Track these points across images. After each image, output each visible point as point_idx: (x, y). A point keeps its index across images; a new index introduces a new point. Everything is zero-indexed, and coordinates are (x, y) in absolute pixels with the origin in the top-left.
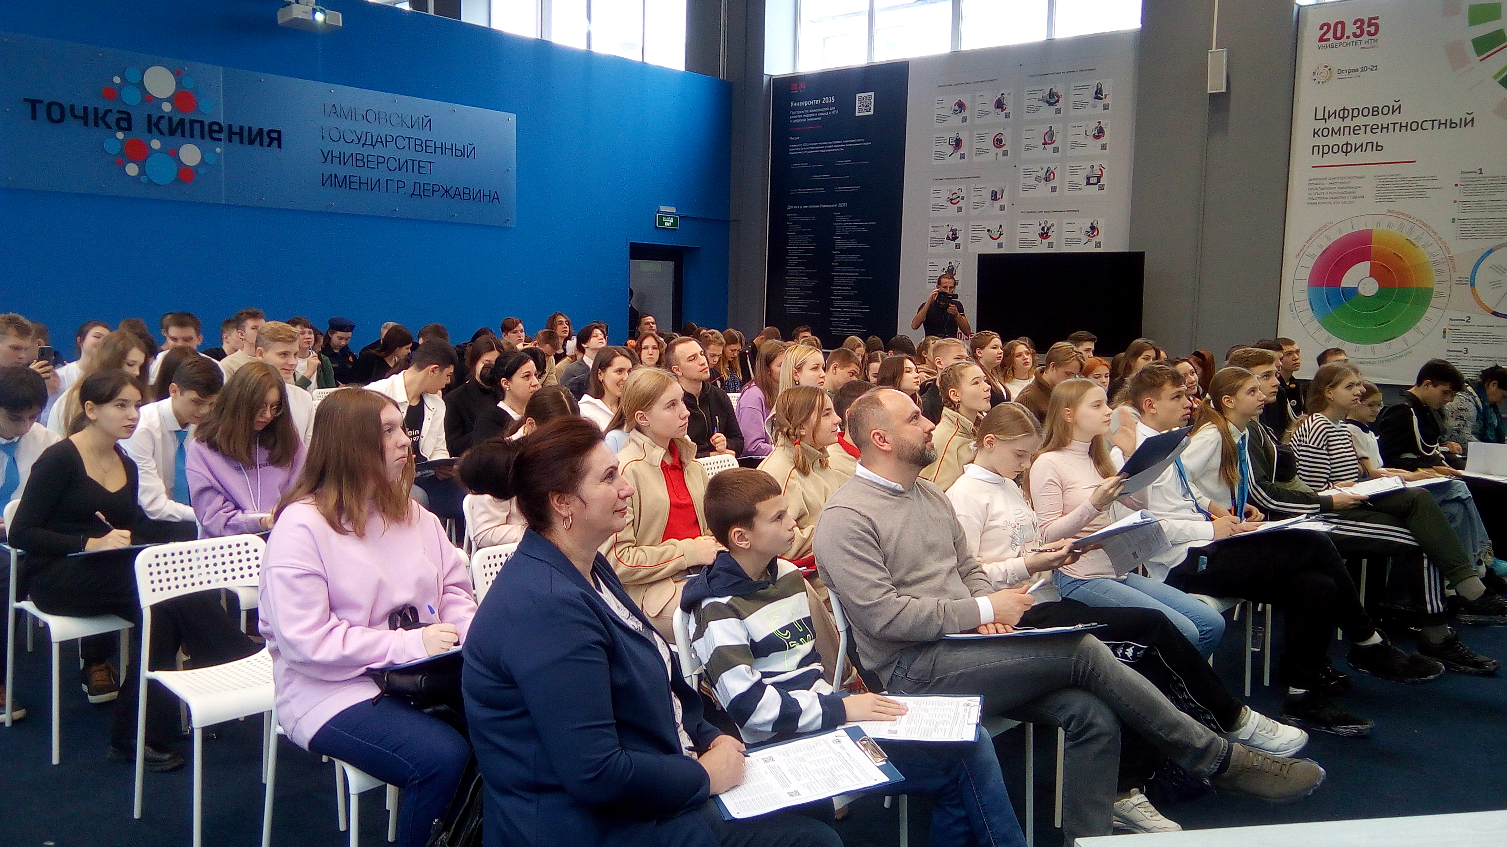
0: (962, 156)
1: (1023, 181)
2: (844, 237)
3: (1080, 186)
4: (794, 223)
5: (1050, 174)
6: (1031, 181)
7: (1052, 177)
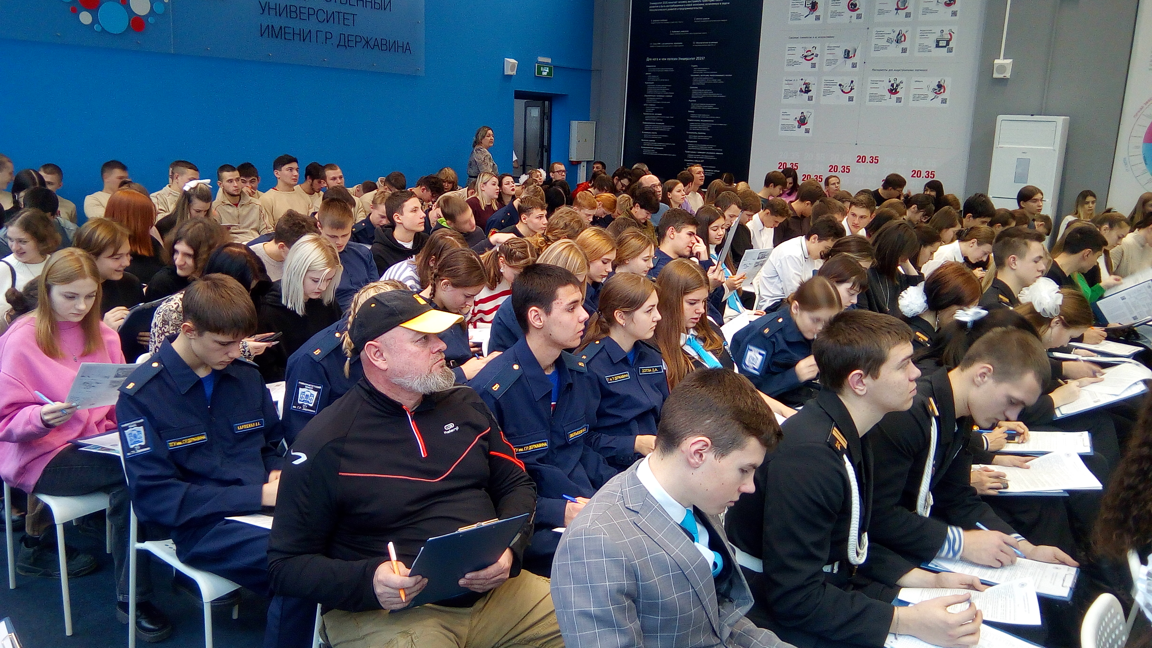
0: (818, 18)
1: (874, 41)
2: (700, 87)
3: (929, 49)
4: (653, 74)
5: (901, 37)
6: (883, 42)
7: (903, 39)
